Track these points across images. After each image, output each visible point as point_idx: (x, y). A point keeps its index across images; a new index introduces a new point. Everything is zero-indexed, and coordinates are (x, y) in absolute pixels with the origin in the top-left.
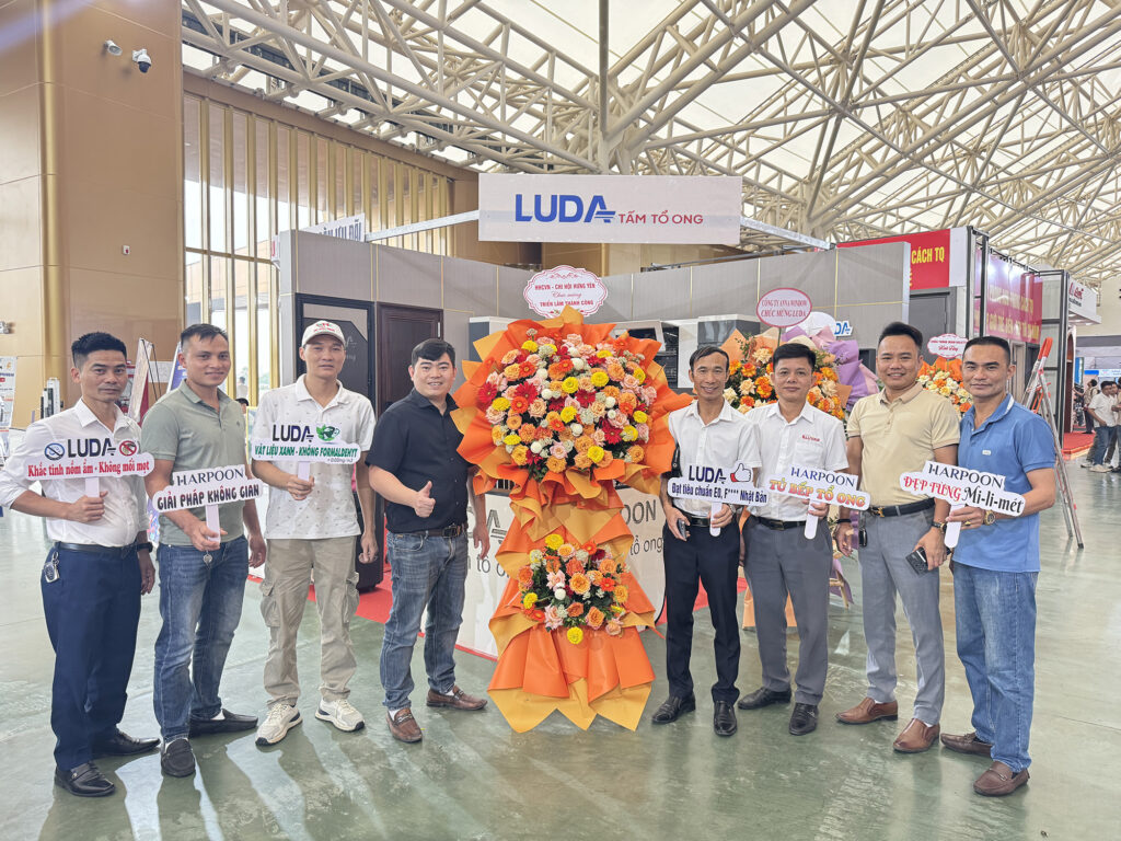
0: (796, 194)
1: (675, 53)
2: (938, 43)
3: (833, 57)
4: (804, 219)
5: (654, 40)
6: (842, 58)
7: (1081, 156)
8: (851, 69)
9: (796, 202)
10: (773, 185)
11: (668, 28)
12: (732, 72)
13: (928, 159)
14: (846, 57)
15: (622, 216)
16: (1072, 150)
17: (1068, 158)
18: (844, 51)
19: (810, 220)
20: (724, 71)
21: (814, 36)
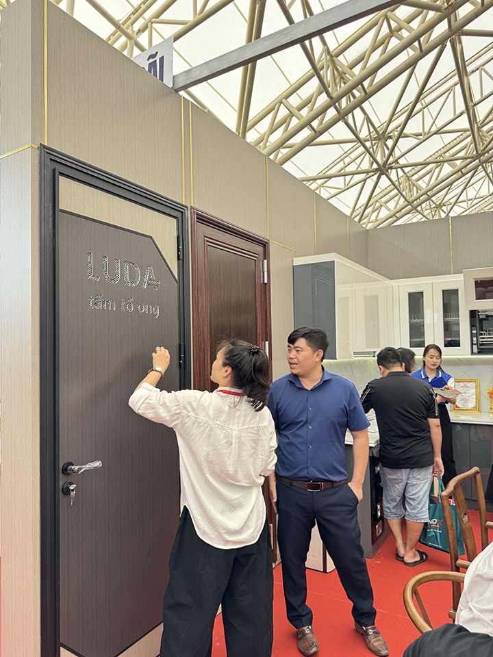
1: (286, 121)
2: (436, 133)
3: (378, 136)
5: (273, 109)
6: (382, 136)
11: (284, 101)
12: (321, 138)
18: (383, 132)
20: (321, 134)
21: (369, 120)
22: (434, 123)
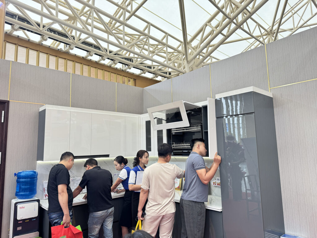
3: (267, 33)
6: (270, 33)
8: (273, 37)
11: (208, 24)
14: (271, 33)
20: (228, 36)
21: (259, 26)
22: (301, 18)
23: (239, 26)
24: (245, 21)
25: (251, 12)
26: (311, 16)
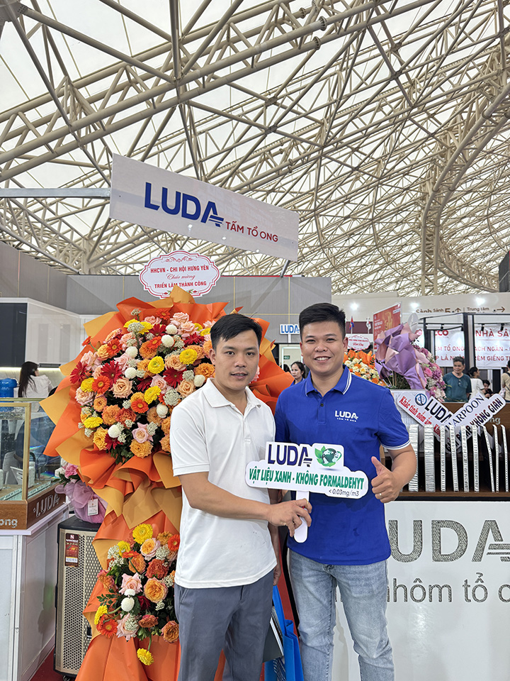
0: (79, 245)
1: (23, 132)
4: (85, 261)
5: (8, 117)
7: (219, 251)
9: (80, 250)
10: (68, 236)
11: (20, 113)
12: (61, 158)
13: (156, 239)
15: (228, 223)
16: (215, 248)
17: (213, 251)
19: (89, 262)
21: (108, 151)
22: (169, 165)
23: (81, 144)
24: (91, 140)
25: (106, 128)
26: (182, 167)
